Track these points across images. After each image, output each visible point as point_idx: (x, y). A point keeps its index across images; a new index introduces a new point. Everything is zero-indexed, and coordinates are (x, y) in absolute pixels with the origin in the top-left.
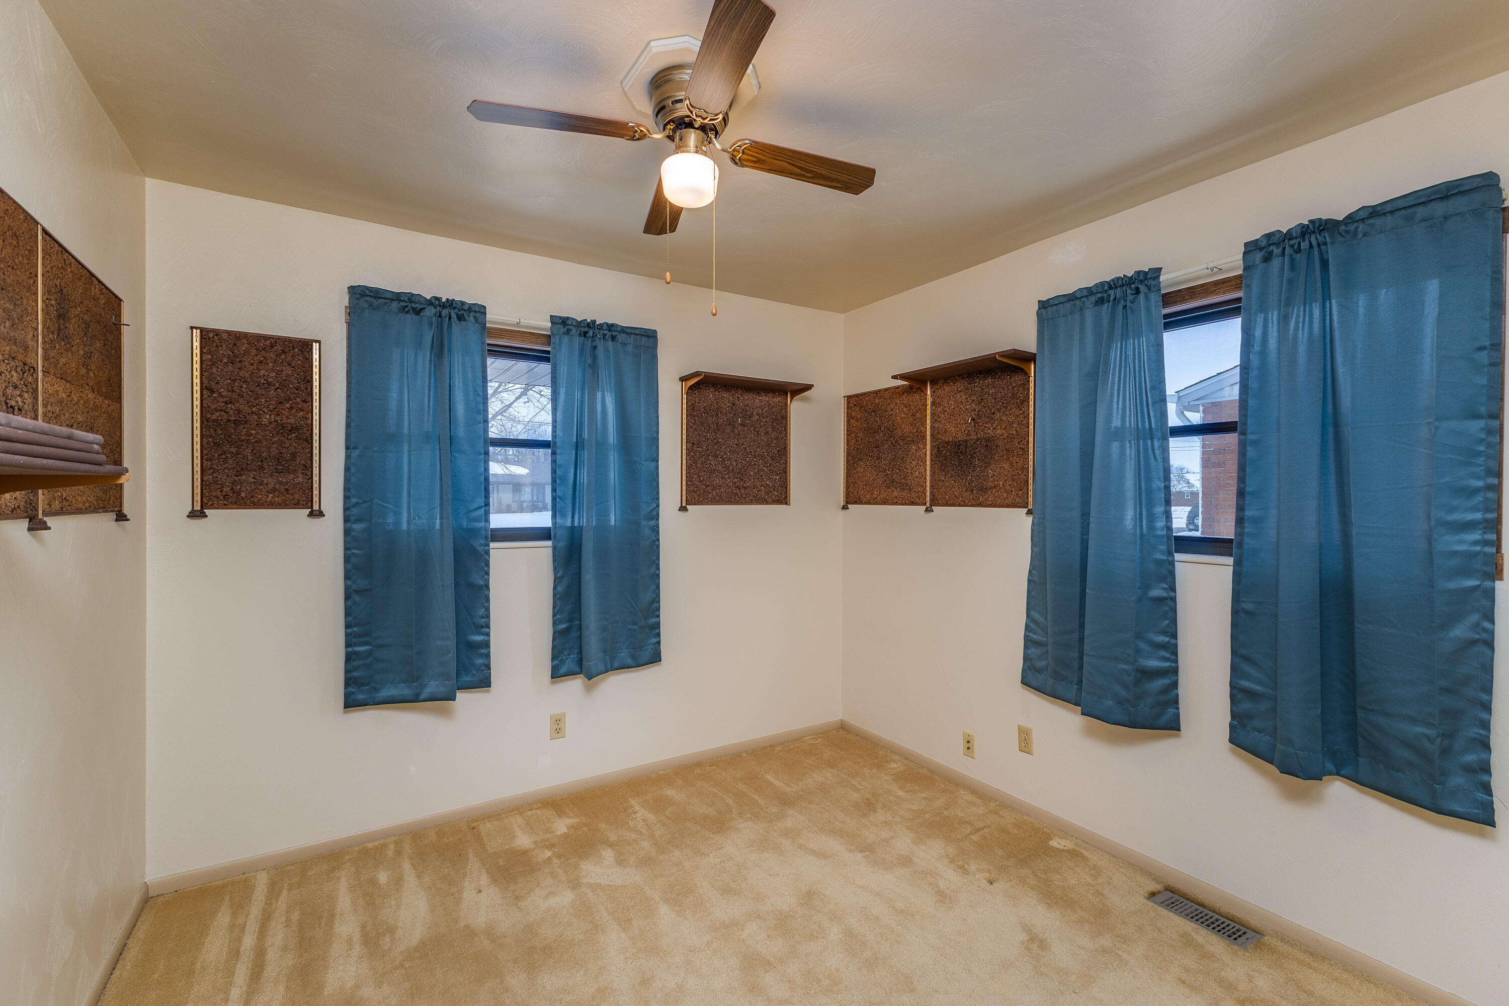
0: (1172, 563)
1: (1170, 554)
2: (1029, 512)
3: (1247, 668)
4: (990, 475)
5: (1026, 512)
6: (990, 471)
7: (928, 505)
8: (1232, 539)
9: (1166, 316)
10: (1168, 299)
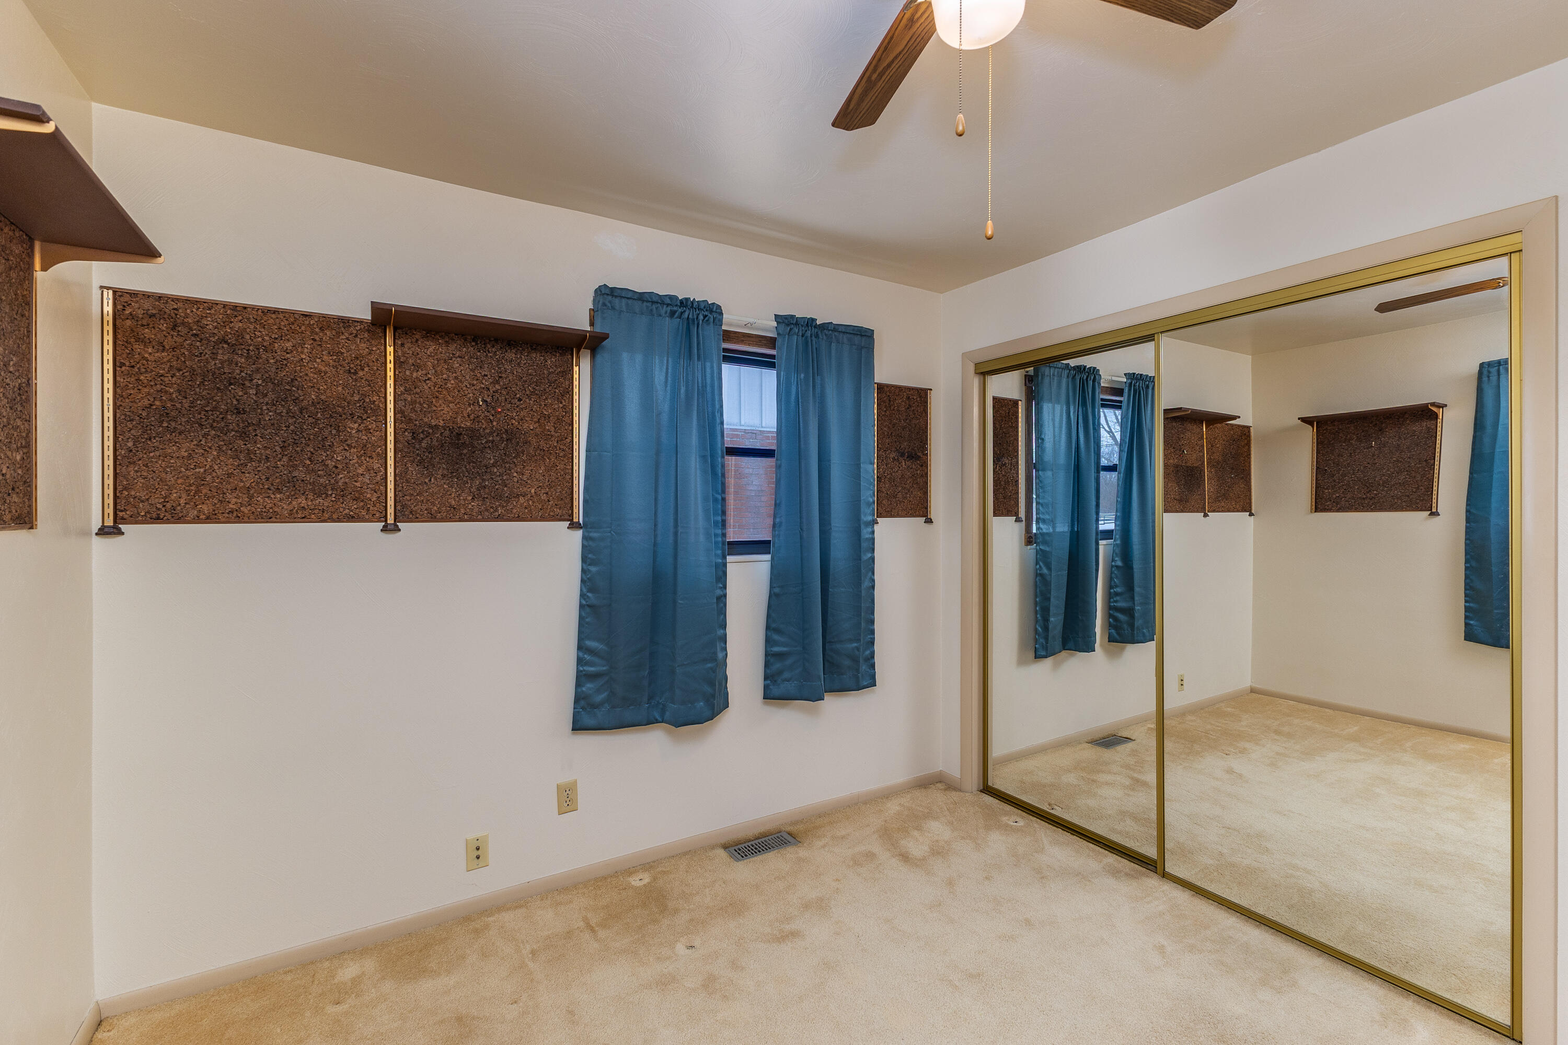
0: (725, 565)
1: (724, 557)
2: (574, 526)
3: (776, 637)
4: (515, 480)
5: (568, 526)
6: (515, 474)
7: (391, 520)
8: (770, 541)
9: (725, 350)
10: (728, 336)
